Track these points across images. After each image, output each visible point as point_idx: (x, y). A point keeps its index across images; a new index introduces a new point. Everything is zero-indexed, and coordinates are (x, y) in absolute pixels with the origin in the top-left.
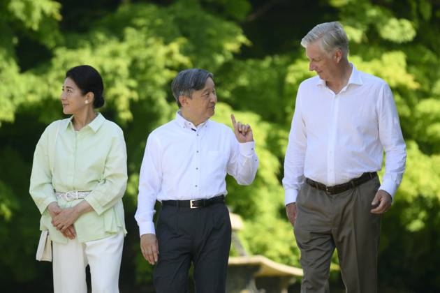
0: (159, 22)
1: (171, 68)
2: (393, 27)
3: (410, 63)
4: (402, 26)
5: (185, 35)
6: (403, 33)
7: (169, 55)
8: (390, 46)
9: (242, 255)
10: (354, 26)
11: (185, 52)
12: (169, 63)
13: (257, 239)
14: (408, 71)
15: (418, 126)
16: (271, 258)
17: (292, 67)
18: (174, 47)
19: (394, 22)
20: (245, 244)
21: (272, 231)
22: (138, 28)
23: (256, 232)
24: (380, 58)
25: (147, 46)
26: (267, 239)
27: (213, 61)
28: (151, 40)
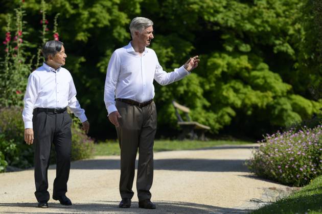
0: (164, 41)
1: (168, 57)
2: (243, 47)
3: (249, 59)
4: (246, 46)
5: (173, 46)
6: (247, 49)
7: (167, 53)
8: (242, 53)
9: (189, 121)
10: (230, 46)
11: (172, 52)
12: (167, 55)
13: (195, 116)
14: (249, 63)
15: (251, 80)
16: (200, 123)
17: (209, 60)
18: (169, 50)
19: (244, 45)
20: (190, 118)
21: (200, 113)
22: (157, 43)
23: (194, 114)
24: (239, 58)
25: (160, 49)
26: (199, 116)
27: (182, 55)
28: (161, 47)
